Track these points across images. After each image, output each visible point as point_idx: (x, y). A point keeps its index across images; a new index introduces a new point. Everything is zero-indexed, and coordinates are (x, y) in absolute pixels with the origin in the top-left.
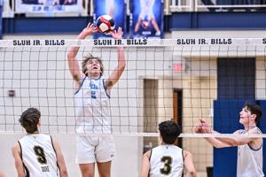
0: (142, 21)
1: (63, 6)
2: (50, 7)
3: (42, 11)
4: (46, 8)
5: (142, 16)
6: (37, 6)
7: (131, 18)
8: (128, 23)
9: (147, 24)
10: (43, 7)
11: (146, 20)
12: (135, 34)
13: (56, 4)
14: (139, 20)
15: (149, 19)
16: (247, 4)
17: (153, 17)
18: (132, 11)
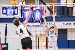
0: (36, 19)
1: (14, 15)
2: (11, 15)
3: (8, 16)
4: (9, 16)
5: (36, 18)
6: (7, 15)
7: (33, 18)
8: (33, 20)
9: (38, 20)
10: (8, 15)
11: (37, 19)
12: (34, 23)
13: (12, 14)
14: (35, 19)
15: (38, 18)
16: (65, 14)
17: (39, 18)
18: (33, 16)
